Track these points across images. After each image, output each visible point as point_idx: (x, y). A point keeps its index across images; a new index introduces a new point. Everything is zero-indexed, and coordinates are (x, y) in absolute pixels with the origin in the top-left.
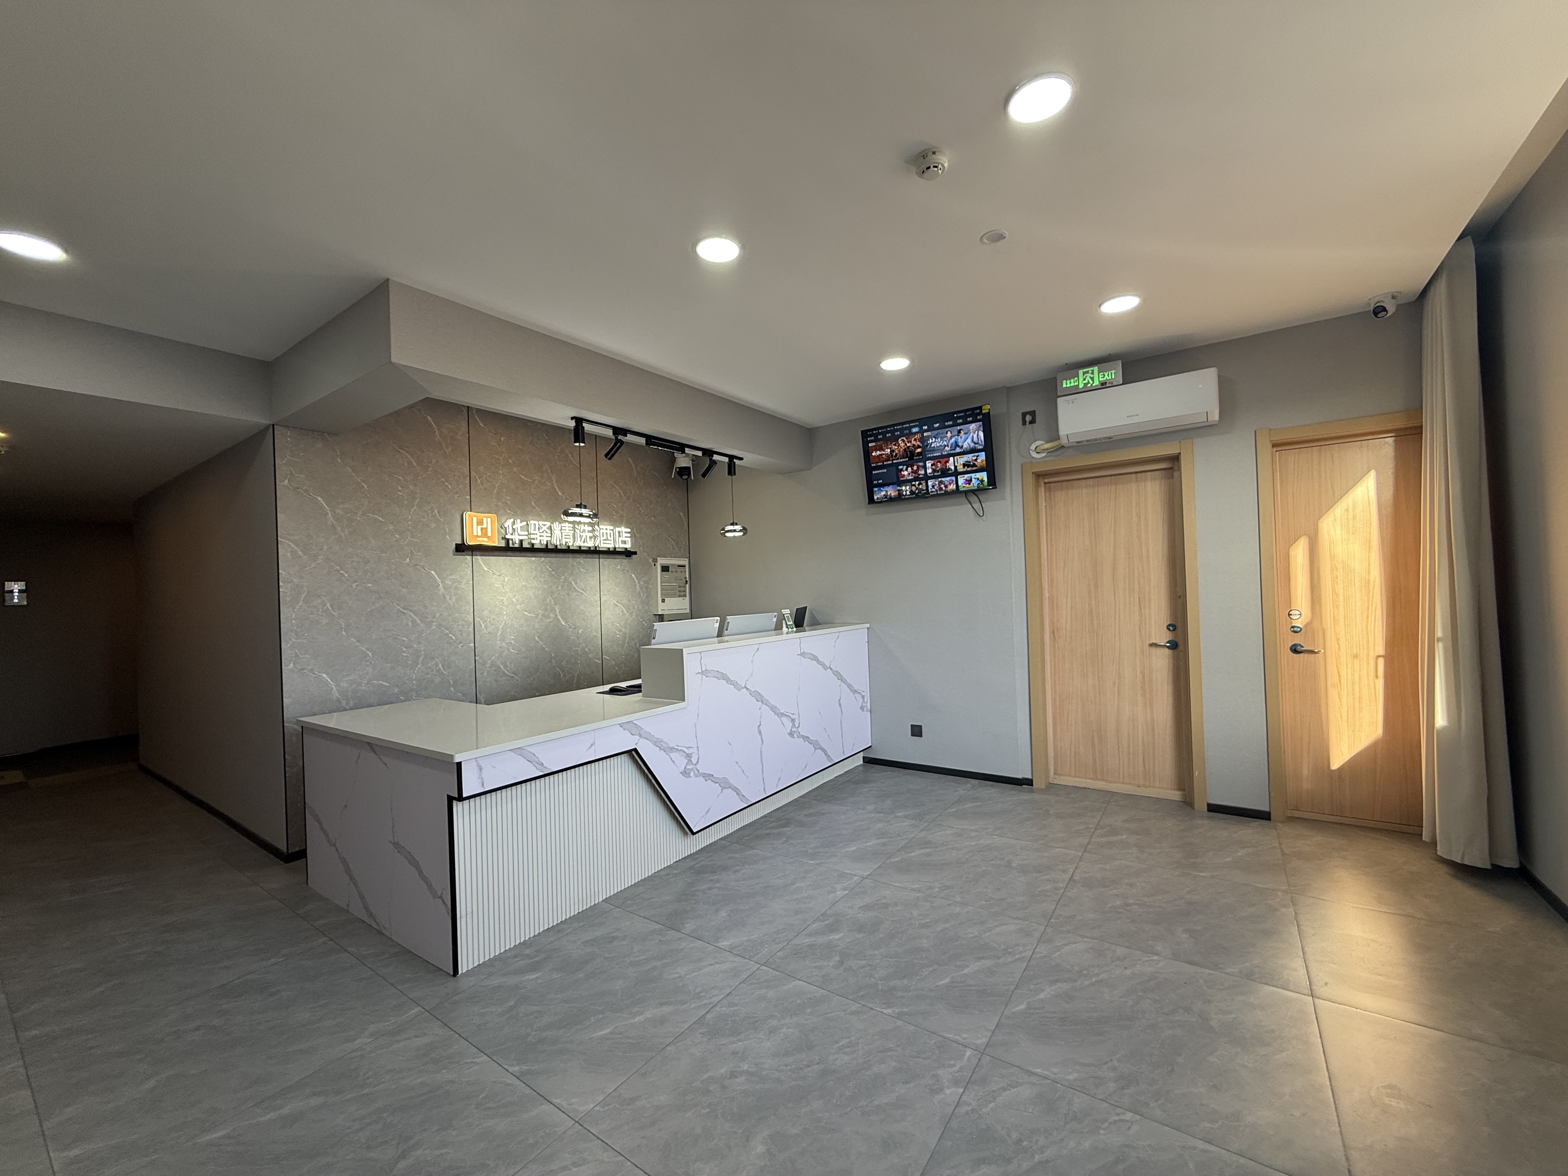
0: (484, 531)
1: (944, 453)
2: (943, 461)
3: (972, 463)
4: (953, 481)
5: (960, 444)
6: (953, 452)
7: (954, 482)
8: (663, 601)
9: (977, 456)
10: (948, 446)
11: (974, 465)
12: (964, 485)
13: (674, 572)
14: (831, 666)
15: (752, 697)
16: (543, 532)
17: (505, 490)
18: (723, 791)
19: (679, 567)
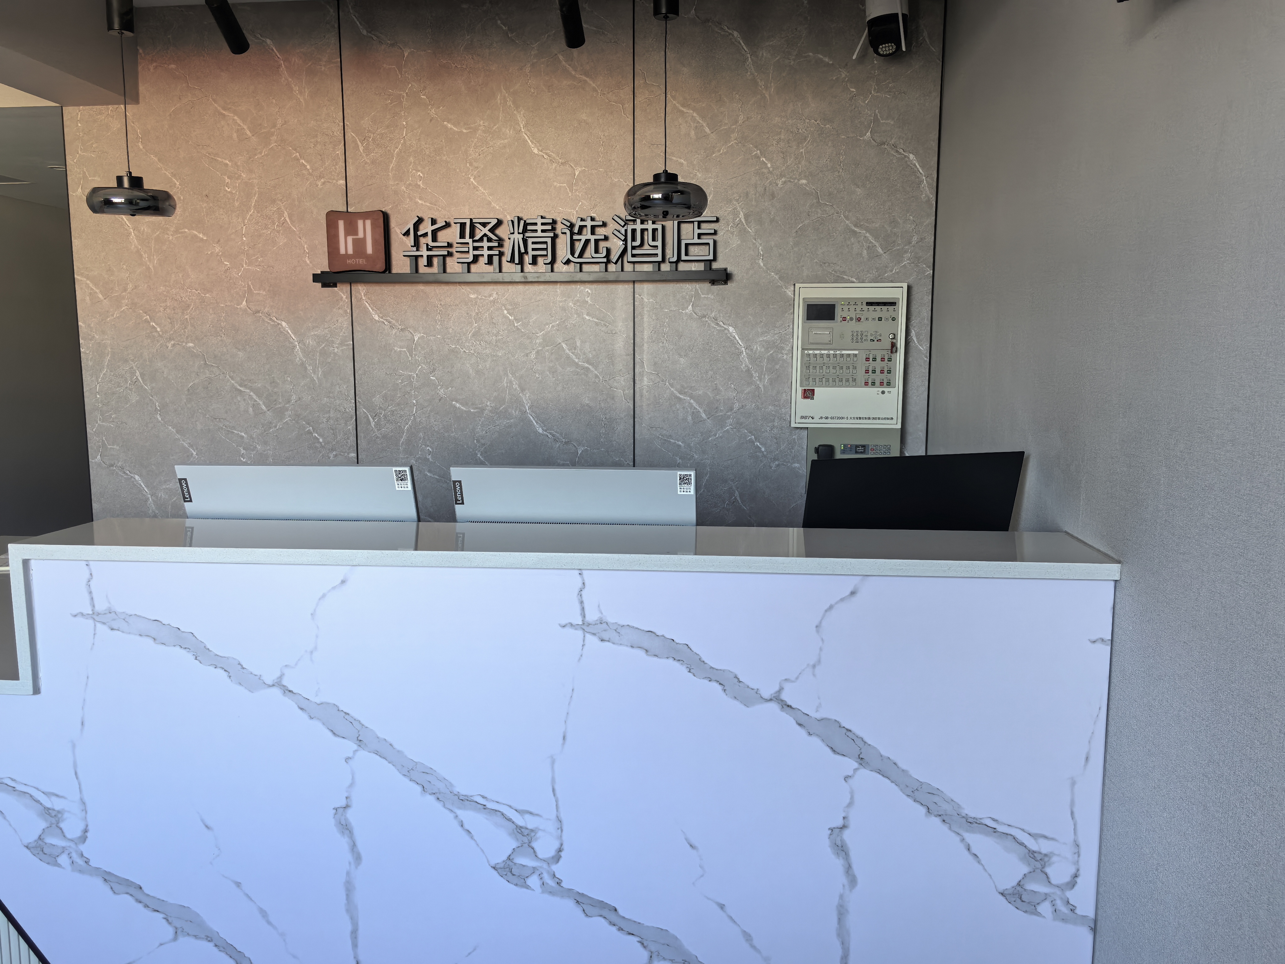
0: (359, 245)
8: (808, 394)
13: (851, 319)
14: (784, 696)
15: (311, 718)
16: (481, 240)
17: (412, 159)
18: (182, 940)
19: (872, 308)
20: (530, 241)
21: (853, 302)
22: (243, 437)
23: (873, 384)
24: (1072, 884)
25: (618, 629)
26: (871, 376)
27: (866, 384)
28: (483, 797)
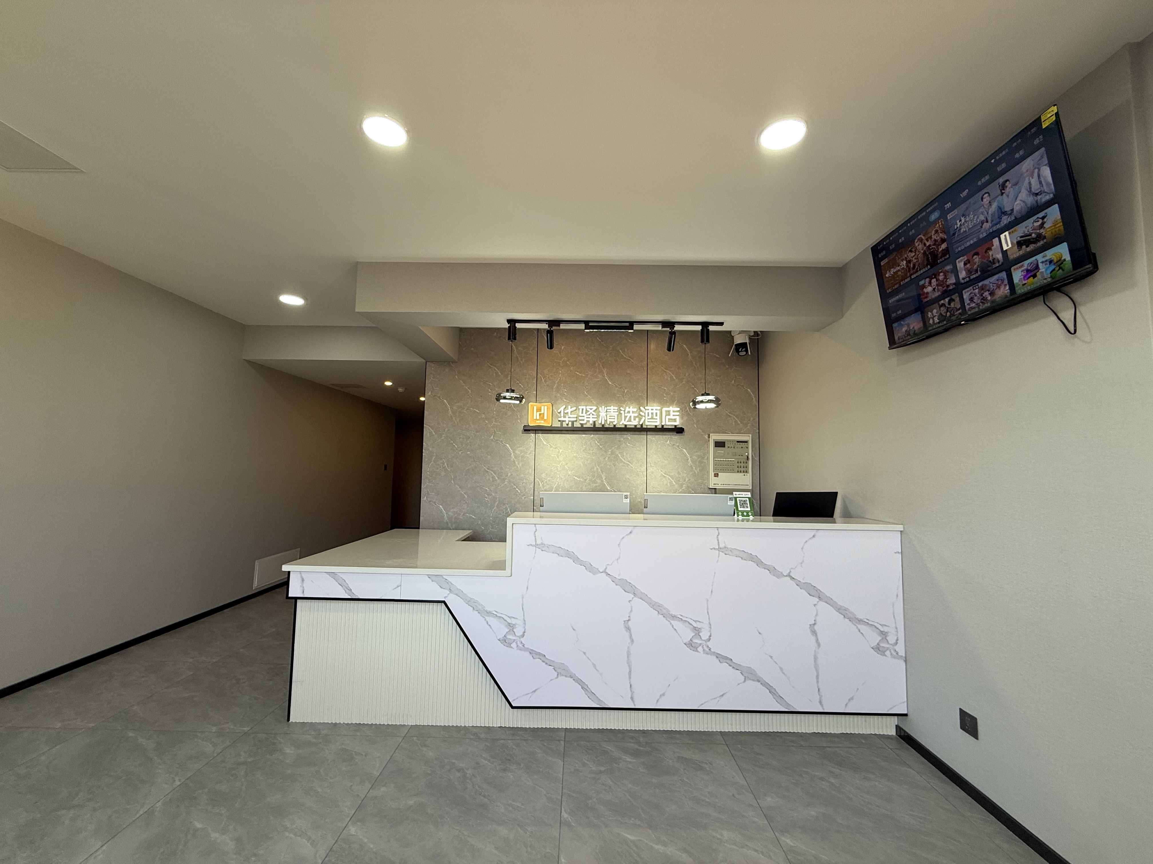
0: (542, 416)
1: (981, 236)
2: (981, 250)
3: (1033, 235)
4: (1003, 281)
5: (1007, 209)
6: (998, 226)
7: (1006, 282)
8: (716, 475)
9: (1043, 218)
10: (987, 222)
11: (1040, 237)
12: (1024, 282)
13: (731, 447)
14: (791, 574)
15: (616, 585)
16: (589, 415)
17: (562, 385)
18: (560, 678)
19: (739, 443)
20: (608, 416)
21: (730, 441)
22: (487, 490)
23: (741, 472)
24: (896, 643)
25: (731, 550)
26: (740, 469)
27: (738, 472)
28: (681, 616)
